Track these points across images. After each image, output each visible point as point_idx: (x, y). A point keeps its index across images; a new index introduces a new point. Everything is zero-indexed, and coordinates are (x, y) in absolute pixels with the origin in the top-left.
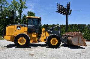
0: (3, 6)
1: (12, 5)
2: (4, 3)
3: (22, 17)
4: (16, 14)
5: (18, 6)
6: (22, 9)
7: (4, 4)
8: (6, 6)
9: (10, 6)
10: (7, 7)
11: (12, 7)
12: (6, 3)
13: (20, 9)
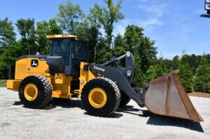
0: (75, 20)
1: (92, 15)
2: (77, 15)
3: (113, 40)
4: (101, 34)
5: (103, 17)
6: (112, 23)
7: (77, 17)
8: (80, 21)
9: (88, 18)
10: (82, 21)
11: (91, 20)
12: (80, 14)
13: (108, 22)
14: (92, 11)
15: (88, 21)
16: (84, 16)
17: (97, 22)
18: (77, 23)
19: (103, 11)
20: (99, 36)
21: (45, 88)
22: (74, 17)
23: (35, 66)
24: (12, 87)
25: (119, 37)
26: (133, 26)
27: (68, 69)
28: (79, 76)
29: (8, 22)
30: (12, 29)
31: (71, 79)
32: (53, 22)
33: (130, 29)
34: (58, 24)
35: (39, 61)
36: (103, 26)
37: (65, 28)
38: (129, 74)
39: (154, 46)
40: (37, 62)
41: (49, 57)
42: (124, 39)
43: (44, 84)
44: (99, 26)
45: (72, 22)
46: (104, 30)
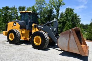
0: (42, 6)
1: (50, 4)
2: (43, 4)
3: (59, 15)
4: (54, 12)
5: (55, 4)
6: (59, 7)
9: (48, 5)
10: (46, 7)
11: (49, 6)
12: (45, 3)
13: (57, 7)
14: (50, 2)
15: (48, 7)
16: (46, 4)
17: (52, 6)
18: (43, 7)
19: (55, 2)
20: (53, 13)
21: (17, 35)
22: (42, 5)
23: (15, 25)
24: (5, 34)
25: (62, 13)
26: (69, 8)
27: (27, 26)
28: (32, 30)
29: (15, 7)
30: (17, 11)
31: (29, 31)
32: (33, 7)
33: (68, 10)
34: (35, 8)
35: (17, 23)
36: (55, 9)
37: (38, 10)
38: (55, 30)
39: (79, 18)
40: (16, 23)
41: (20, 21)
42: (64, 15)
43: (17, 33)
44: (53, 9)
45: (41, 7)
46: (56, 11)
